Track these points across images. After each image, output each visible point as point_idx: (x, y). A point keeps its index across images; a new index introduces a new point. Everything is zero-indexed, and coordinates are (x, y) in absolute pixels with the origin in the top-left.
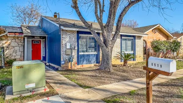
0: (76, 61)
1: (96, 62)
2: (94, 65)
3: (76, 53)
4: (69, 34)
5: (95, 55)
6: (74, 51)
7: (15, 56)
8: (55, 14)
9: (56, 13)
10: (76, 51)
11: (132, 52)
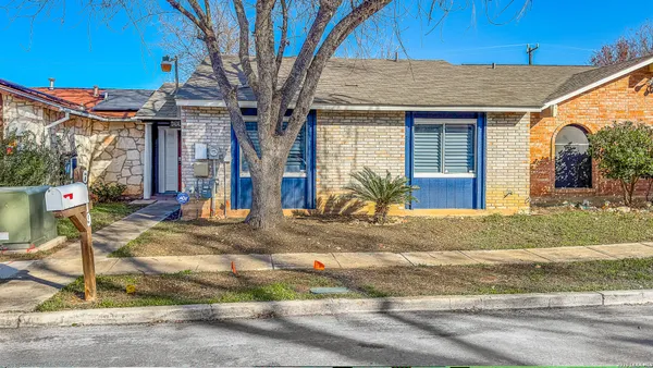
0: (228, 196)
1: (302, 203)
2: (294, 212)
3: (229, 173)
4: (207, 118)
5: (299, 179)
6: (221, 166)
7: (128, 178)
8: (165, 62)
9: (166, 59)
10: (229, 166)
11: (471, 175)
